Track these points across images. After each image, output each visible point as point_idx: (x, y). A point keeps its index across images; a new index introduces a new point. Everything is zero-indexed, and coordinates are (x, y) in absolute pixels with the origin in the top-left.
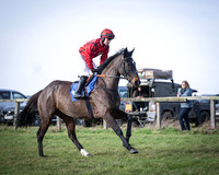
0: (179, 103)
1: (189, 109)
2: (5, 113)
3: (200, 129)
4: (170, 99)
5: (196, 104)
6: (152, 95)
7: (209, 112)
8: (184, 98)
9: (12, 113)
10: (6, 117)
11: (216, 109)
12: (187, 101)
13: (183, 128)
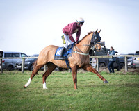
0: (108, 58)
1: (113, 62)
2: (17, 64)
3: (119, 72)
4: (104, 56)
5: (117, 59)
6: (94, 55)
7: (124, 63)
8: (111, 56)
9: (21, 65)
10: (18, 67)
11: (128, 62)
12: (113, 58)
13: (111, 72)
